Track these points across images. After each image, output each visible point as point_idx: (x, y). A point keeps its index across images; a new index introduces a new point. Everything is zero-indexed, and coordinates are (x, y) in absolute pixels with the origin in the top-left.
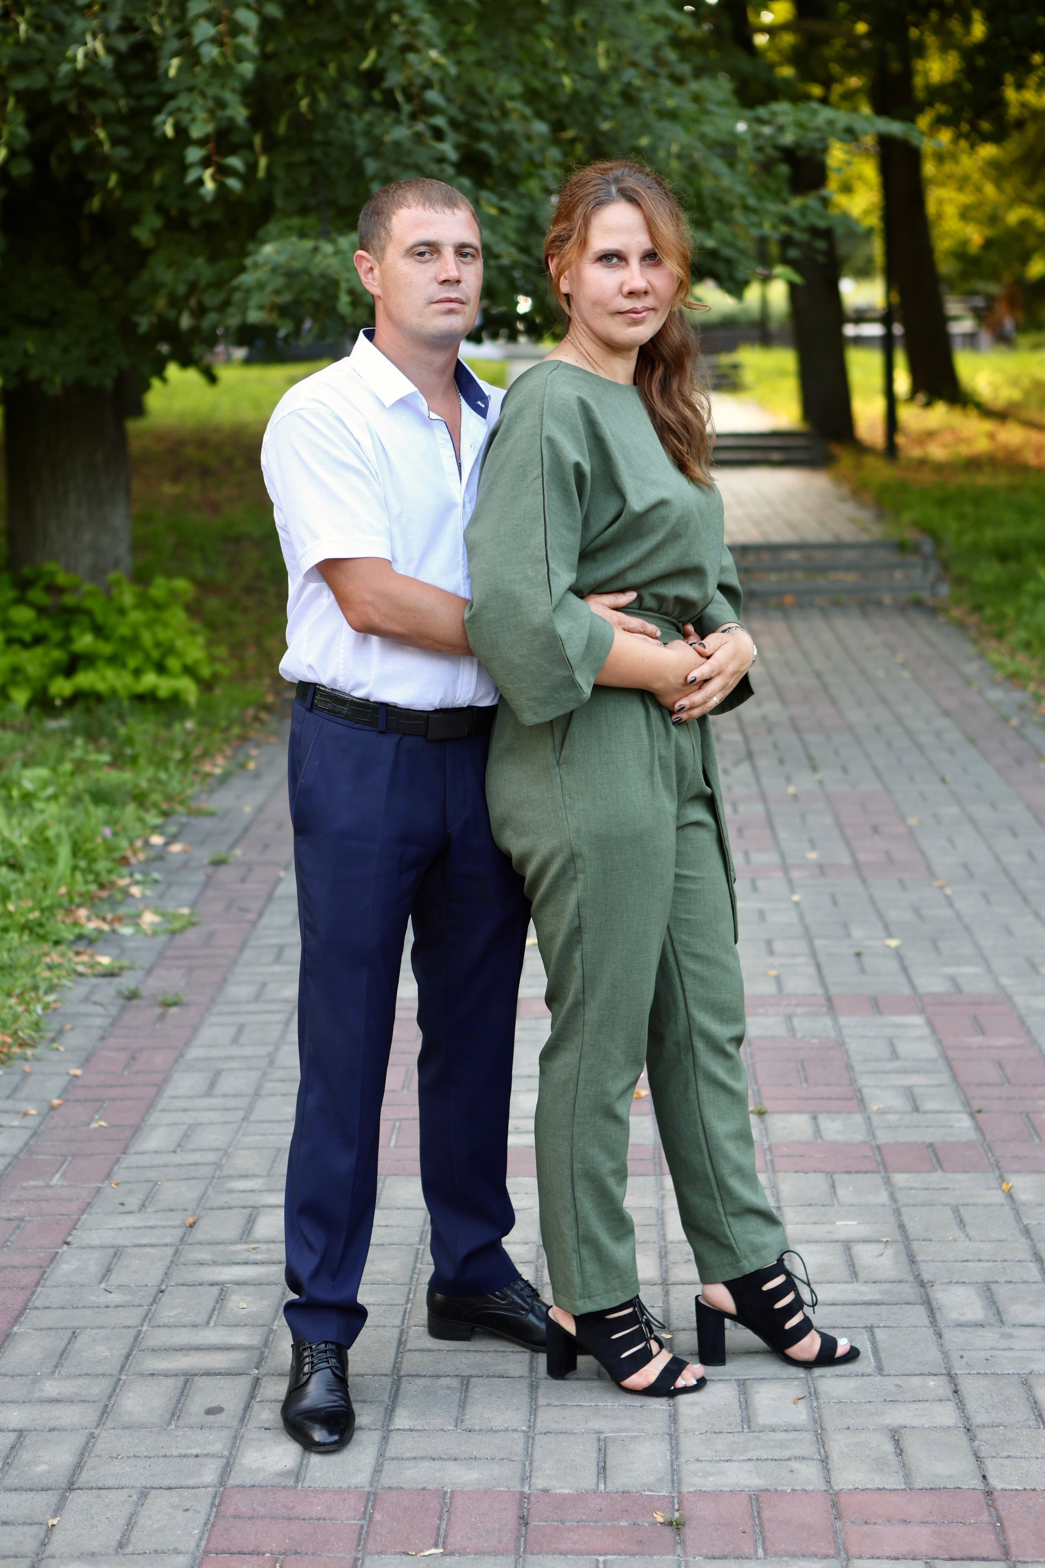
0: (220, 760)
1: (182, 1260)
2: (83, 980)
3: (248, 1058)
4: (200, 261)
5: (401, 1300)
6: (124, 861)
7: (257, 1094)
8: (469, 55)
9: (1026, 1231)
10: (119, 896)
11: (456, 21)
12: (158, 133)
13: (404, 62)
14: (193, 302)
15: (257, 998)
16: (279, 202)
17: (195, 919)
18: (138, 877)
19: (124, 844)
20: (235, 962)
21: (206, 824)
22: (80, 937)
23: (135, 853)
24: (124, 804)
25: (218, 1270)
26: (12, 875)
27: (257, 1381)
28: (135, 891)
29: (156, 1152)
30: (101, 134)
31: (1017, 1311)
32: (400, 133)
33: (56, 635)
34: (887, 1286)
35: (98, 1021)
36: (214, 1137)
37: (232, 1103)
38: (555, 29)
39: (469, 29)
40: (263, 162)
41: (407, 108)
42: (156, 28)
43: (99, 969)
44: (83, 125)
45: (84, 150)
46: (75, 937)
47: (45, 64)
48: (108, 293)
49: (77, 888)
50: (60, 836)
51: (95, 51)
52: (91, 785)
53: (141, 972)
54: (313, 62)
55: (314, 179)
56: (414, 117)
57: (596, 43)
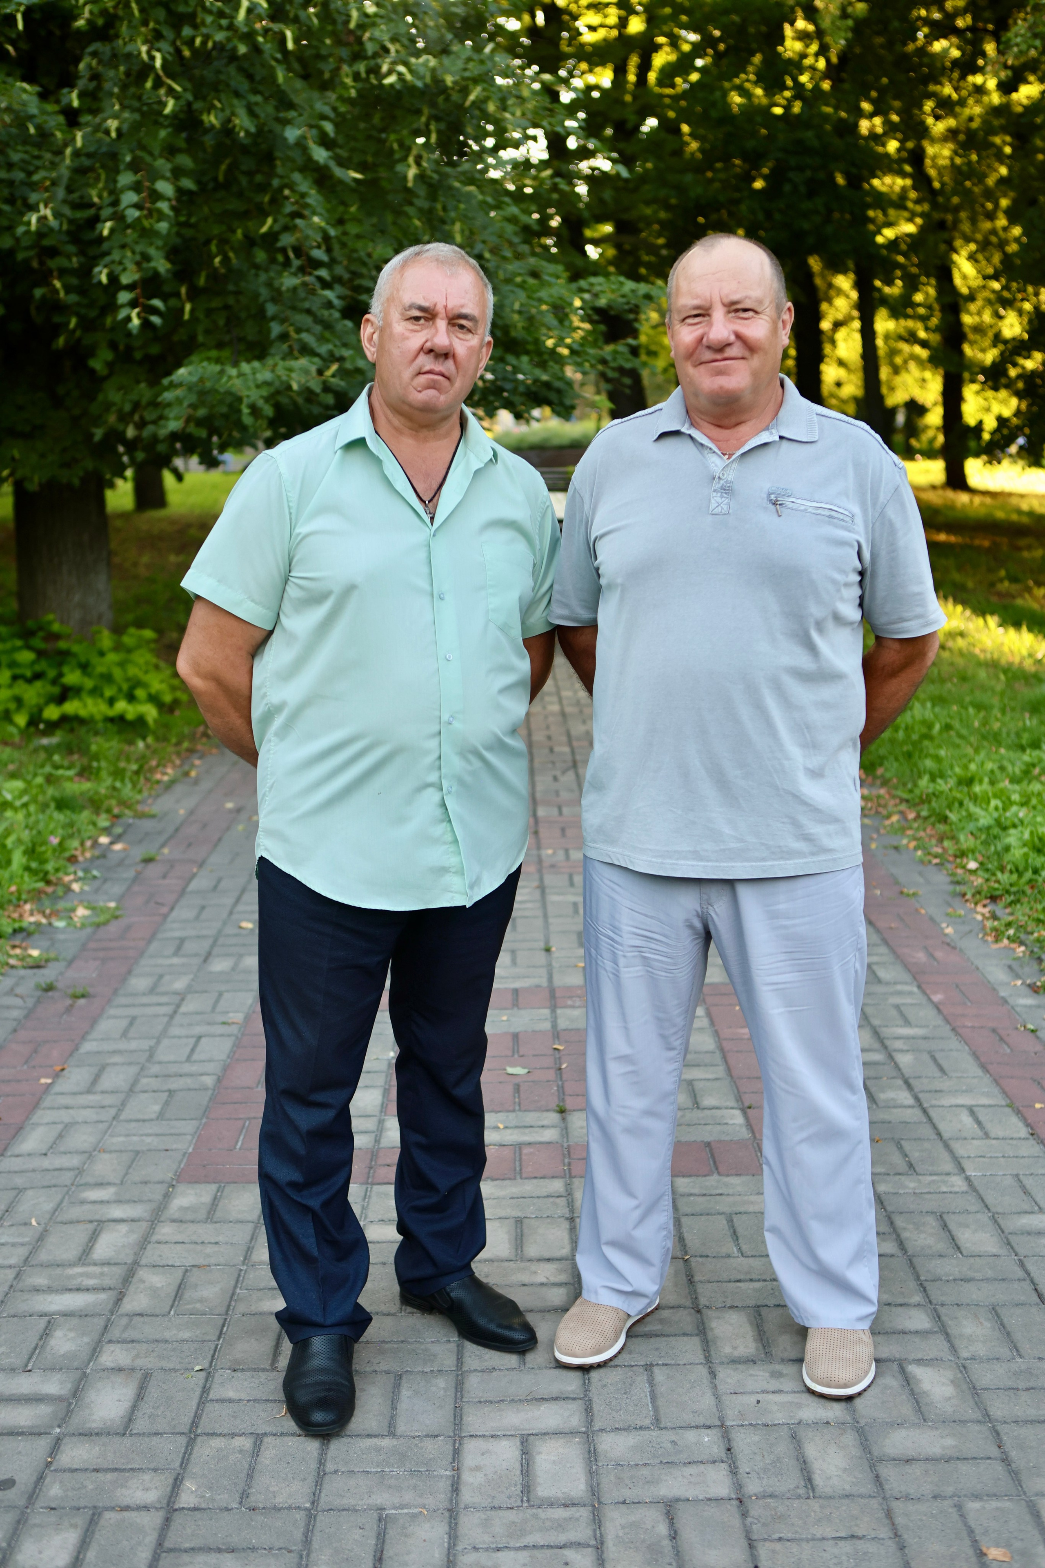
0: (169, 771)
1: (21, 1285)
2: (14, 972)
3: (132, 1052)
4: (143, 385)
6: (72, 859)
7: (131, 1090)
8: (353, 229)
10: (60, 891)
11: (344, 203)
12: (95, 282)
13: (295, 227)
14: (136, 417)
15: (152, 990)
16: (201, 338)
17: (118, 913)
18: (80, 874)
19: (75, 843)
20: (141, 954)
21: (147, 825)
22: (21, 930)
23: (83, 853)
24: (83, 808)
25: (51, 1298)
27: (58, 1441)
28: (76, 887)
29: (29, 1155)
30: (58, 284)
32: (289, 281)
33: (52, 673)
35: (15, 1013)
36: (82, 1139)
37: (108, 1100)
38: (420, 210)
39: (353, 209)
40: (188, 307)
41: (296, 263)
42: (96, 200)
43: (30, 961)
44: (43, 277)
45: (43, 296)
46: (15, 931)
47: (10, 228)
48: (76, 412)
49: (25, 887)
50: (19, 841)
51: (45, 218)
52: (57, 794)
53: (63, 964)
54: (224, 228)
55: (228, 321)
56: (302, 270)
57: (453, 223)
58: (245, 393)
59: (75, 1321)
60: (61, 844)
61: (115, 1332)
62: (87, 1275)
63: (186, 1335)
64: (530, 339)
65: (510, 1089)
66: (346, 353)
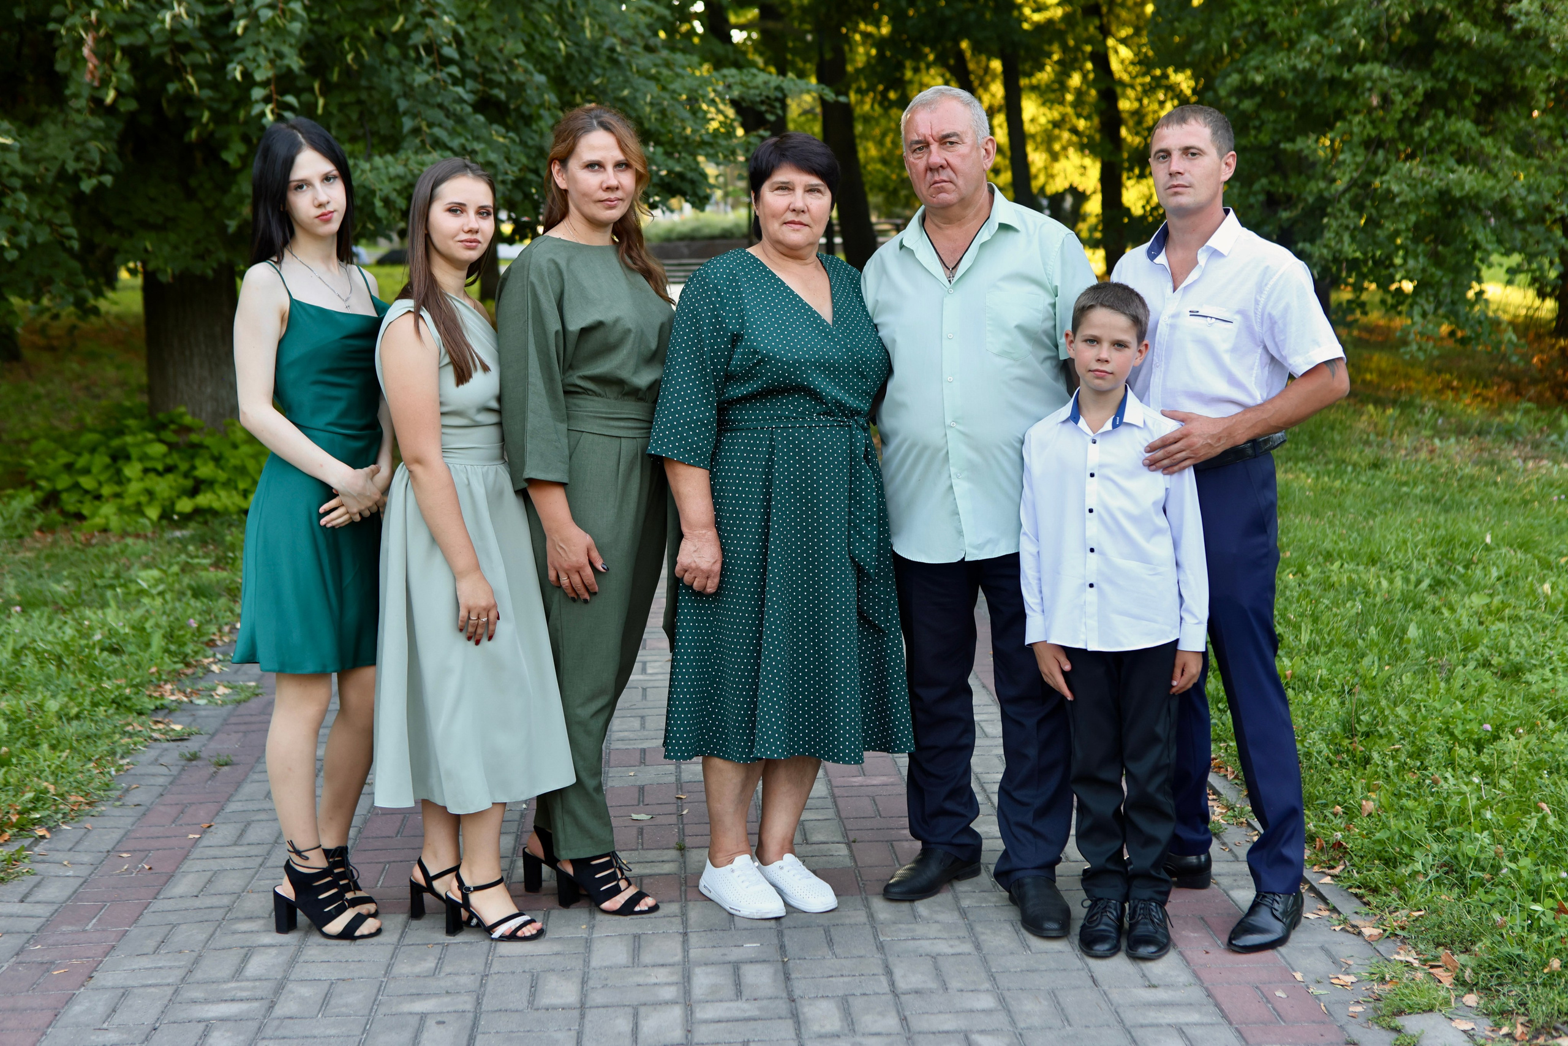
1: (179, 999)
2: (157, 744)
5: (357, 1031)
6: (211, 644)
8: (484, 25)
9: (881, 947)
10: (200, 674)
12: (229, 78)
13: (426, 26)
17: (258, 691)
18: (219, 656)
19: (213, 629)
22: (163, 707)
24: (220, 596)
25: (206, 1007)
26: (114, 658)
28: (215, 668)
29: (181, 897)
30: (191, 80)
31: (870, 1021)
32: (420, 78)
33: (184, 466)
34: (765, 1003)
35: (161, 780)
36: (231, 882)
37: (254, 850)
39: (484, 6)
40: (321, 102)
41: (427, 60)
43: (173, 735)
44: (178, 72)
45: (177, 92)
46: (157, 708)
47: (144, 25)
48: (209, 204)
49: (165, 668)
50: (157, 625)
51: (180, 15)
52: (193, 584)
53: (207, 736)
54: (356, 25)
55: (361, 115)
56: (433, 66)
57: (583, 19)
58: (377, 186)
59: (230, 1024)
60: (198, 629)
61: (268, 1032)
62: (242, 989)
63: (333, 1032)
64: (663, 130)
65: (634, 832)
66: (478, 146)
